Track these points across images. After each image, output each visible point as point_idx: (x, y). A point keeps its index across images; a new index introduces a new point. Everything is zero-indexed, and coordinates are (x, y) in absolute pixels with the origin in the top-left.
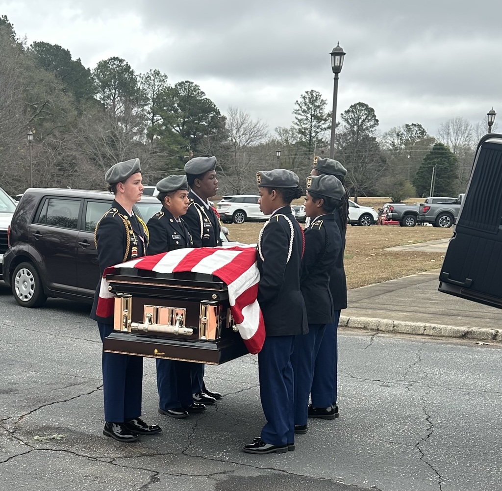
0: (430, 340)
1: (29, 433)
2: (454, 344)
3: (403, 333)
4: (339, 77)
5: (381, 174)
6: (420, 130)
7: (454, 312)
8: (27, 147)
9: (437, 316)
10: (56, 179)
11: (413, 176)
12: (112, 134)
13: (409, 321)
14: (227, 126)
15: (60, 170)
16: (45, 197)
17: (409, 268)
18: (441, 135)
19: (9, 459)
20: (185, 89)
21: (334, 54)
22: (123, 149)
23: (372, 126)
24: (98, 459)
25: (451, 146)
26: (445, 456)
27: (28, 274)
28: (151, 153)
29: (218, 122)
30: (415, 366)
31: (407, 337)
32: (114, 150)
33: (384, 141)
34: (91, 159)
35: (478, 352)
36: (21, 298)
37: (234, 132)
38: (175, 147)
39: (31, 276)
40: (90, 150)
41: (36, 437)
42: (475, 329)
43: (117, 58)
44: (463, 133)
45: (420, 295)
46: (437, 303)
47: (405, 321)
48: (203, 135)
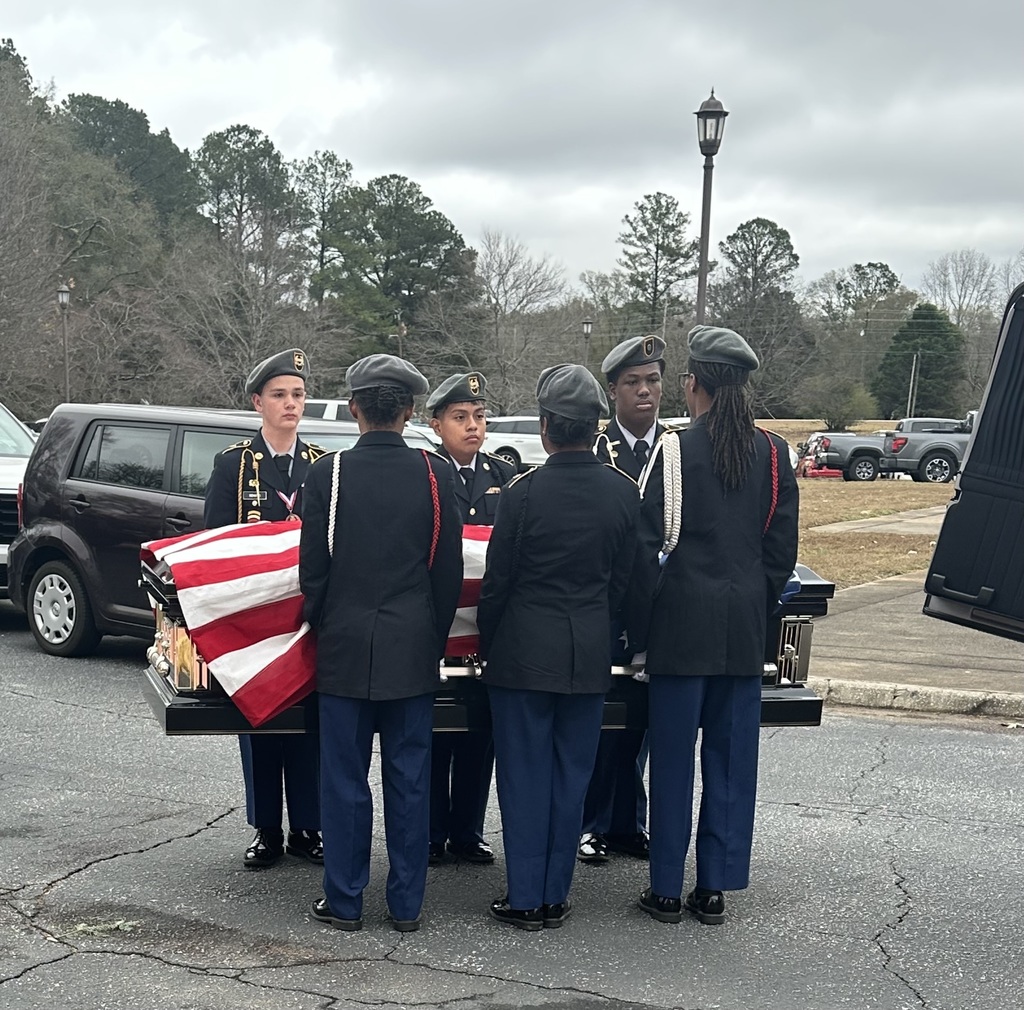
0: (906, 720)
1: (67, 918)
2: (956, 727)
3: (848, 705)
4: (714, 163)
5: (803, 370)
6: (884, 276)
7: (957, 660)
8: (58, 317)
9: (921, 668)
10: (119, 385)
11: (870, 375)
12: (237, 289)
13: (861, 679)
14: (478, 271)
15: (127, 366)
16: (94, 422)
17: (862, 568)
18: (930, 287)
19: (25, 971)
20: (390, 192)
21: (703, 115)
22: (258, 321)
23: (784, 269)
24: (211, 971)
25: (951, 311)
26: (934, 959)
27: (62, 586)
28: (318, 330)
29: (460, 261)
30: (872, 774)
31: (857, 713)
32: (241, 323)
33: (809, 300)
34: (191, 342)
35: (1006, 742)
36: (47, 636)
37: (494, 282)
38: (369, 317)
39: (68, 590)
40: (189, 323)
41: (81, 927)
42: (1000, 695)
43: (245, 127)
44: (977, 283)
45: (885, 625)
46: (921, 642)
47: (854, 679)
48: (427, 291)
